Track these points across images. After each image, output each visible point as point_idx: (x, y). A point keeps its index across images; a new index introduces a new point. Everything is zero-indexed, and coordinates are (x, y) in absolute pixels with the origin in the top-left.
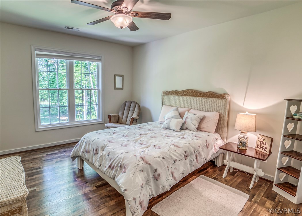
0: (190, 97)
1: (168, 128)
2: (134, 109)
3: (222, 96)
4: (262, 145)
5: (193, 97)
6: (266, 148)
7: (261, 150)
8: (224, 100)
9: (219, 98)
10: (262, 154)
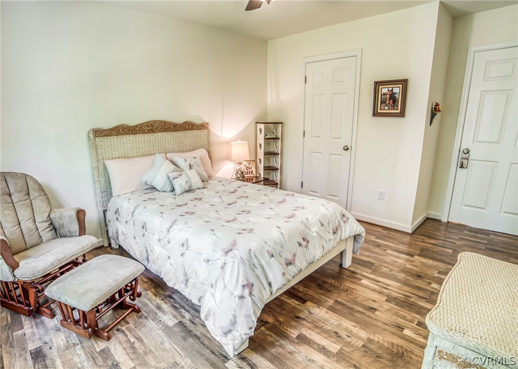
0: (160, 134)
1: (189, 191)
2: (26, 195)
3: (203, 126)
4: (249, 170)
5: (165, 133)
6: (252, 171)
7: (249, 175)
8: (206, 131)
9: (201, 129)
10: (250, 179)
